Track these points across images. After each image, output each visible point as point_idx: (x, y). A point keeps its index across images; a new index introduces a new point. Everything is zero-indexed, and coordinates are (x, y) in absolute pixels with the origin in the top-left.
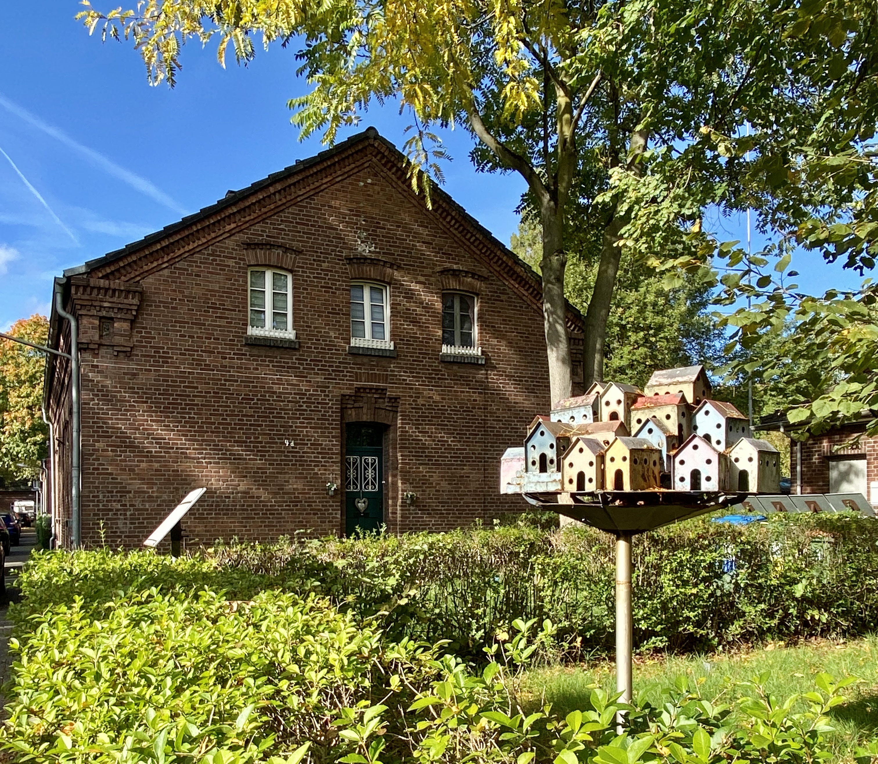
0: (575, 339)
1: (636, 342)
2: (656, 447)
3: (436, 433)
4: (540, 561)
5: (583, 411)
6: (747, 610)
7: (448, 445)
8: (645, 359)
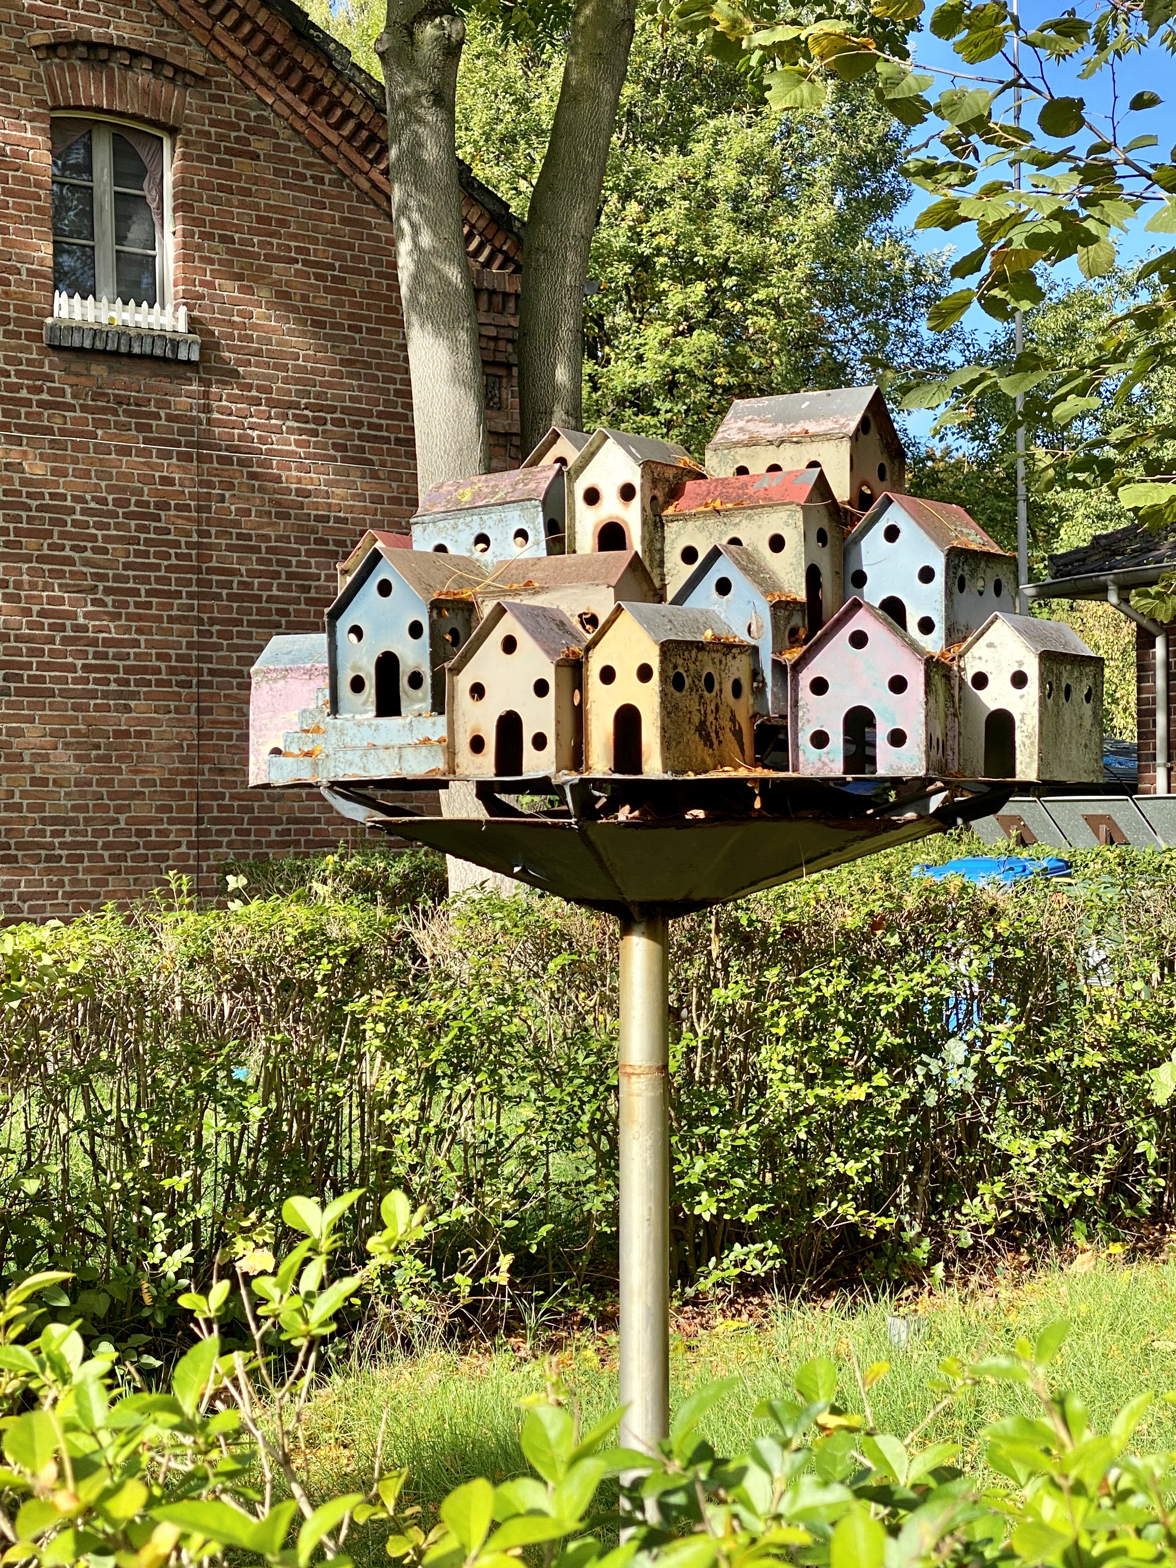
0: (492, 293)
1: (683, 312)
2: (743, 637)
3: (33, 586)
4: (380, 1008)
5: (516, 519)
6: (1014, 1148)
7: (77, 628)
8: (711, 365)
